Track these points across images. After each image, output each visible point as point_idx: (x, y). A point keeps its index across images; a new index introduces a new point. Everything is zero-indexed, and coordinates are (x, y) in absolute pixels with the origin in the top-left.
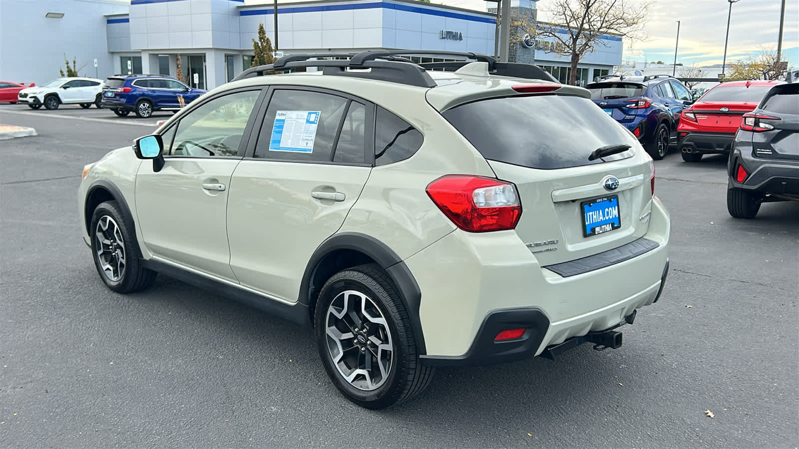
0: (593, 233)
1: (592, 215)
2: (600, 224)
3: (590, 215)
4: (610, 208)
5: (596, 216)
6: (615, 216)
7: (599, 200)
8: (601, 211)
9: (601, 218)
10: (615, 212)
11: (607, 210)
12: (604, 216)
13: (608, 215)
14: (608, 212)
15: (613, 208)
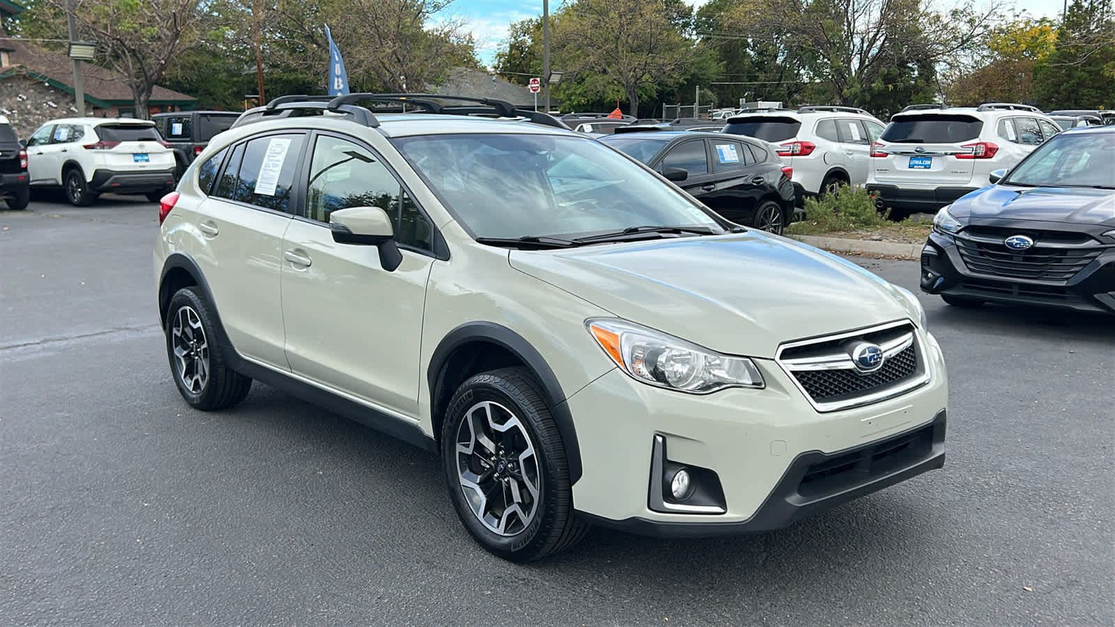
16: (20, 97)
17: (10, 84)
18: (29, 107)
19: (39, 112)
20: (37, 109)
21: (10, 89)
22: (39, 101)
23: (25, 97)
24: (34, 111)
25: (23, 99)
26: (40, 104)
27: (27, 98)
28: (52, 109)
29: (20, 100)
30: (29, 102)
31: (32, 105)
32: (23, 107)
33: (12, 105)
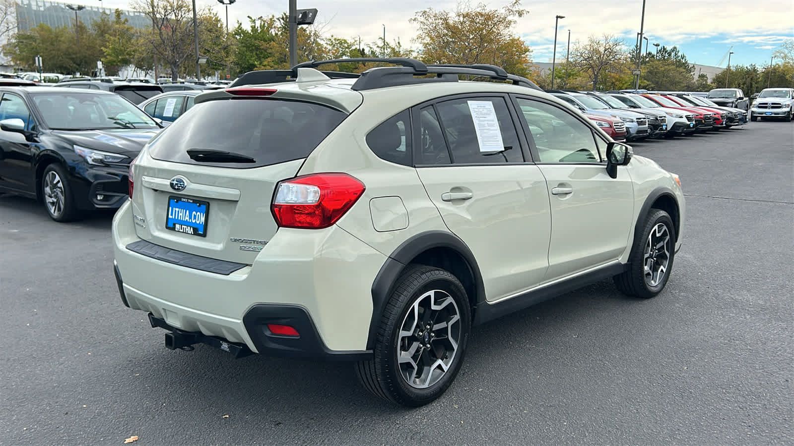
0: (173, 229)
1: (178, 211)
2: (182, 223)
3: (176, 211)
4: (198, 213)
5: (182, 214)
6: (202, 223)
7: (184, 200)
8: (188, 211)
9: (187, 218)
10: (203, 219)
11: (194, 213)
12: (190, 218)
13: (195, 218)
14: (195, 216)
15: (202, 214)
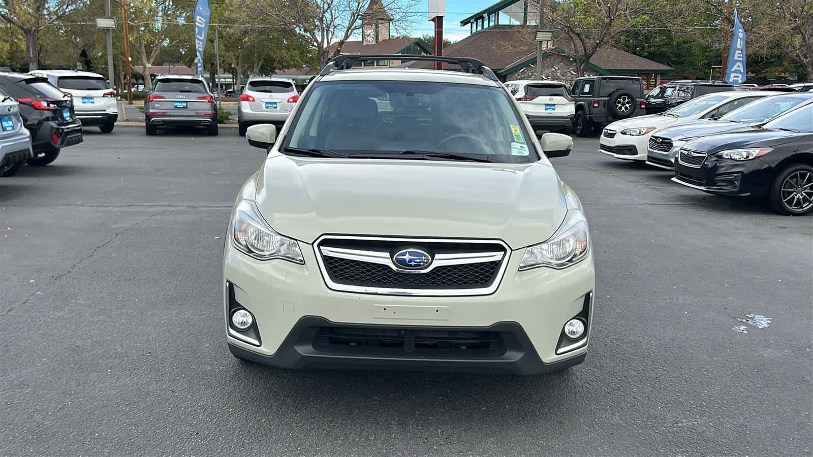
16: (554, 68)
17: (549, 60)
18: (558, 74)
19: (564, 78)
20: (563, 76)
21: (549, 63)
22: (565, 71)
23: (557, 68)
24: (562, 77)
25: (556, 70)
26: (566, 72)
27: (558, 69)
28: (572, 76)
29: (554, 70)
30: (559, 71)
31: (560, 73)
32: (555, 74)
33: (548, 74)
